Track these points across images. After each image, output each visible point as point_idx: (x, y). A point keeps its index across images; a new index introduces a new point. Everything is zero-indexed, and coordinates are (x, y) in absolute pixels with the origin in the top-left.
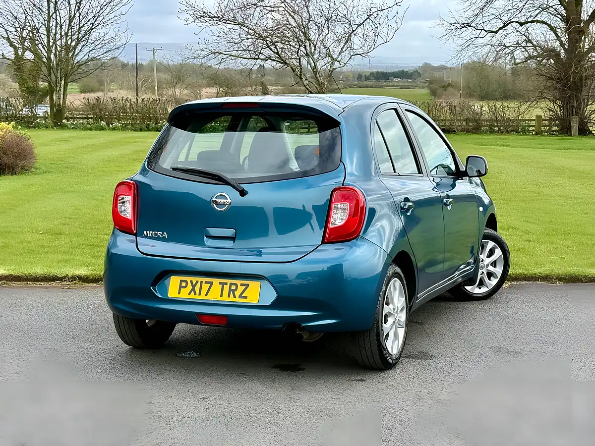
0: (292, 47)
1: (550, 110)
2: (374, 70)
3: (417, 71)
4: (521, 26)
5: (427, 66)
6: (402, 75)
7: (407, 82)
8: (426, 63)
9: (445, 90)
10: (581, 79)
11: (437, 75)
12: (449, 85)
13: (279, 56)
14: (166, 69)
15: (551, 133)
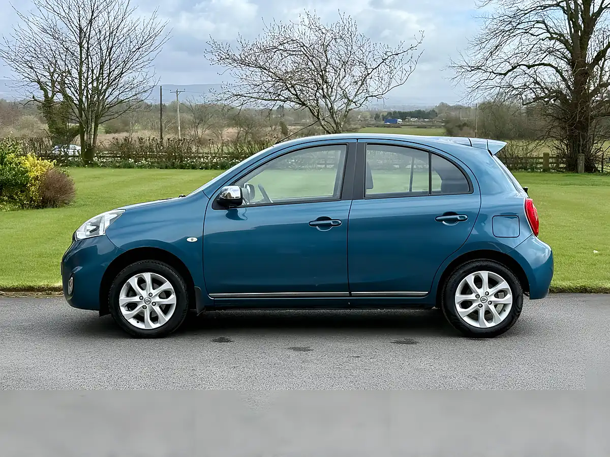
0: (310, 90)
1: (557, 148)
2: (392, 110)
3: (433, 111)
4: (529, 68)
5: (443, 106)
6: (419, 114)
7: (425, 122)
8: (442, 103)
9: (461, 130)
10: (587, 119)
11: (453, 114)
12: (465, 124)
13: (298, 97)
14: (190, 109)
15: (558, 170)
